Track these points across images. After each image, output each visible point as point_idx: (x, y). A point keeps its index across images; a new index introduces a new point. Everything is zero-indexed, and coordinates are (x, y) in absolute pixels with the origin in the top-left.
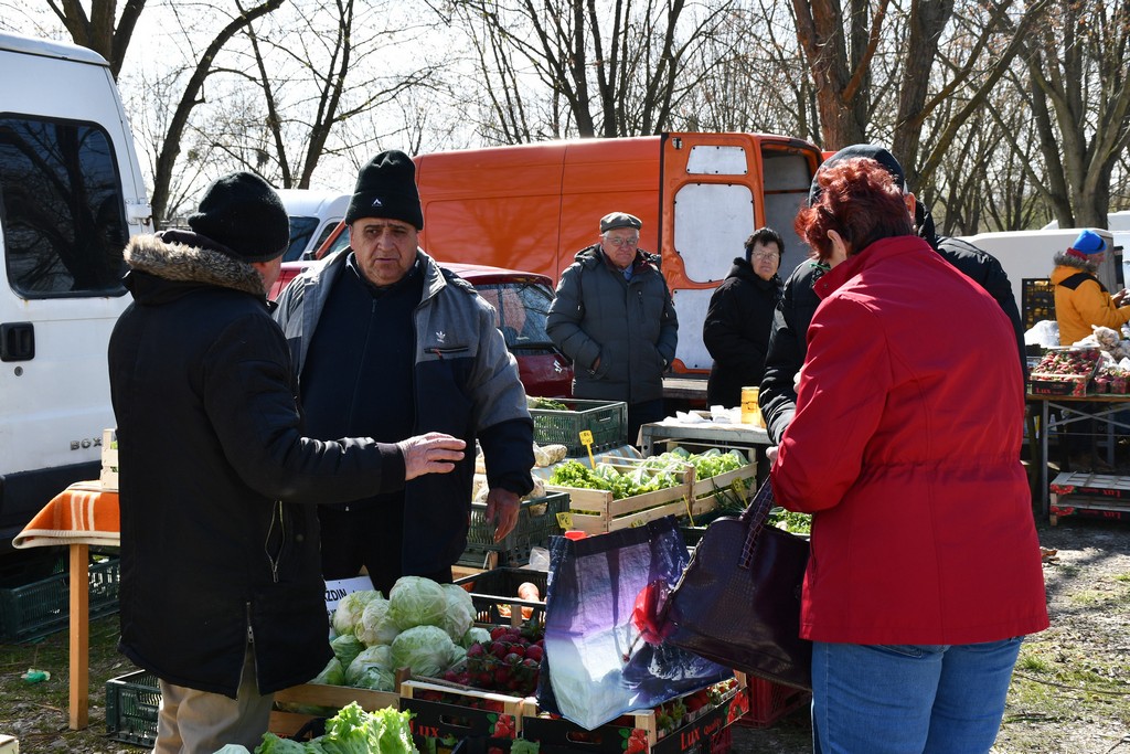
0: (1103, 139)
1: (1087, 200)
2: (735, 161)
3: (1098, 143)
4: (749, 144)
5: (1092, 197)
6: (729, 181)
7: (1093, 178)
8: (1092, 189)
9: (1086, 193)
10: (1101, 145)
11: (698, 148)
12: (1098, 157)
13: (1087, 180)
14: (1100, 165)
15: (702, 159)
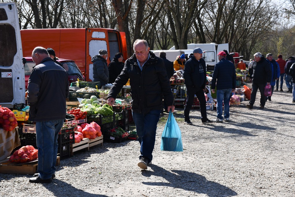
0: (185, 24)
1: (182, 41)
2: (103, 35)
3: (184, 25)
4: (106, 31)
5: (183, 40)
6: (101, 39)
7: (183, 35)
8: (183, 38)
9: (181, 39)
10: (185, 26)
11: (94, 32)
12: (184, 29)
13: (182, 35)
14: (185, 31)
15: (95, 35)
